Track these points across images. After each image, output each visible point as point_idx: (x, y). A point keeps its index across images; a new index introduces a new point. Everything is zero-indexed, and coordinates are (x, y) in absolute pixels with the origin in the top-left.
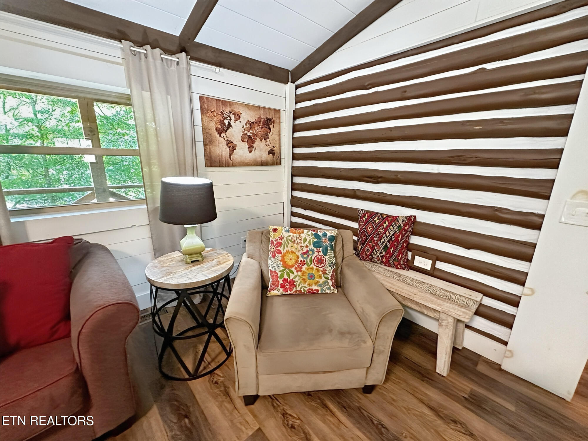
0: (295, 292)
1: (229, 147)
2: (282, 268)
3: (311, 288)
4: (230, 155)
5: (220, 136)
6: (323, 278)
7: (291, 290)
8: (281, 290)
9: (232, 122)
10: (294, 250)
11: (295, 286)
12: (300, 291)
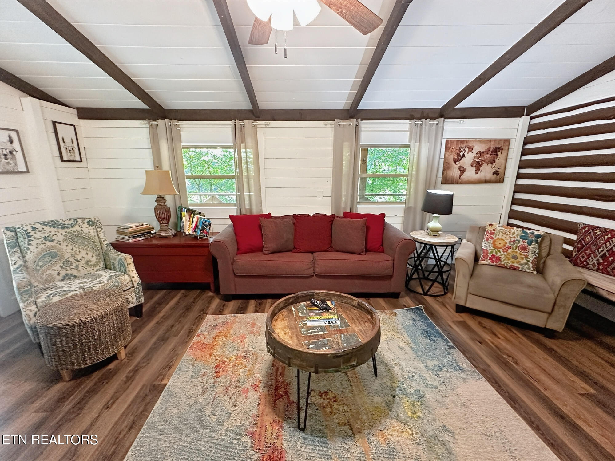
0: (499, 264)
1: (461, 171)
2: (492, 248)
3: (513, 264)
4: (460, 176)
5: (455, 164)
6: (525, 260)
7: (497, 262)
8: (489, 261)
9: (466, 154)
10: (503, 238)
11: (500, 261)
12: (504, 265)
